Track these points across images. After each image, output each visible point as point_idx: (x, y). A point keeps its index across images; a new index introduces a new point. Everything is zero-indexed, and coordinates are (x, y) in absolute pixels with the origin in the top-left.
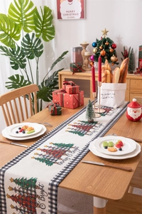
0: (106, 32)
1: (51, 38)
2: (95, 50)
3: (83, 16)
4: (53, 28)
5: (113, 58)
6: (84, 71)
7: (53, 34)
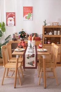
0: (23, 30)
1: (5, 31)
2: (20, 34)
3: (15, 25)
4: (5, 28)
5: (25, 37)
6: (17, 40)
7: (5, 30)
